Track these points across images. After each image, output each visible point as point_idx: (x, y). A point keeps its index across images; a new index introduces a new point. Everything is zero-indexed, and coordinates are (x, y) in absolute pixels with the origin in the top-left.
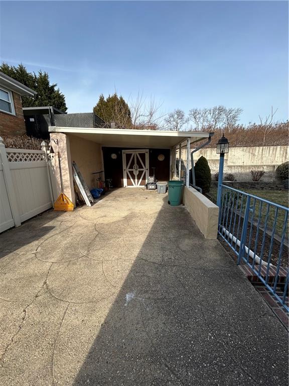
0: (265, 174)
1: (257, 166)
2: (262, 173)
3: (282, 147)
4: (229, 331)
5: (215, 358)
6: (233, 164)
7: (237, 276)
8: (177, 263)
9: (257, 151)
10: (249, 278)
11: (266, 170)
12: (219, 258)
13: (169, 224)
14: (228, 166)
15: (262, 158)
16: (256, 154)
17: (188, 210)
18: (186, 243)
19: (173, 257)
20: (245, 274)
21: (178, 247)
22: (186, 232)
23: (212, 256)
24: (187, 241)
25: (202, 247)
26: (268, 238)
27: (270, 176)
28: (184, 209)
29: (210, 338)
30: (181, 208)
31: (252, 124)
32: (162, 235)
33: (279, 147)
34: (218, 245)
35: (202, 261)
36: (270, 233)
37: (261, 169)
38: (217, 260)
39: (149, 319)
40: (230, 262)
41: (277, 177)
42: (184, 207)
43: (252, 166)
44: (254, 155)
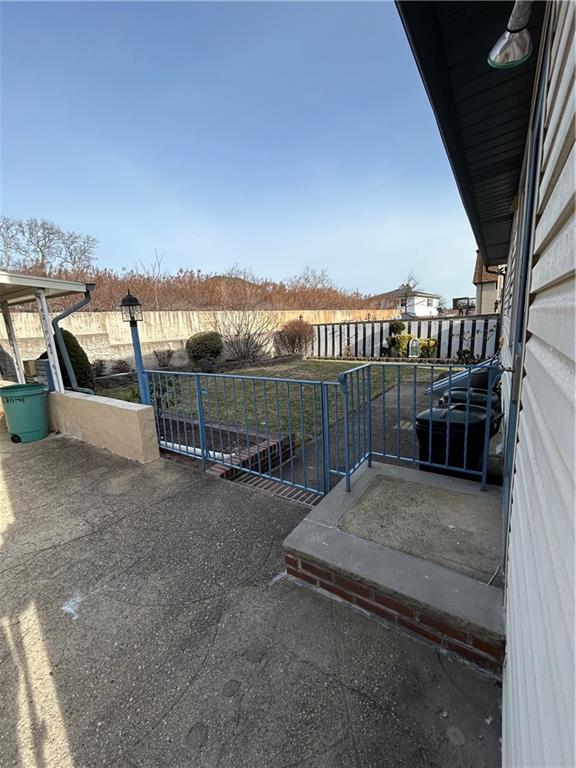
0: (175, 355)
1: (159, 343)
2: (170, 354)
3: (184, 313)
4: (232, 527)
5: (234, 553)
6: (118, 343)
7: (211, 481)
8: (121, 514)
9: (152, 319)
10: (222, 476)
11: (173, 348)
12: (178, 476)
13: (53, 474)
14: (112, 347)
15: (162, 331)
16: (153, 323)
17: (77, 437)
18: (116, 484)
19: (108, 512)
20: (217, 475)
21: (105, 496)
22: (103, 470)
23: (169, 479)
24: (115, 481)
25: (145, 477)
26: (216, 432)
27: (180, 357)
28: (64, 439)
29: (220, 545)
30: (57, 440)
31: (129, 271)
32: (52, 497)
33: (180, 313)
34: (167, 463)
35: (158, 491)
36: (216, 426)
37: (166, 348)
38: (178, 480)
39: (136, 594)
40: (194, 473)
41: (190, 358)
42: (60, 436)
43: (152, 343)
44: (149, 325)
